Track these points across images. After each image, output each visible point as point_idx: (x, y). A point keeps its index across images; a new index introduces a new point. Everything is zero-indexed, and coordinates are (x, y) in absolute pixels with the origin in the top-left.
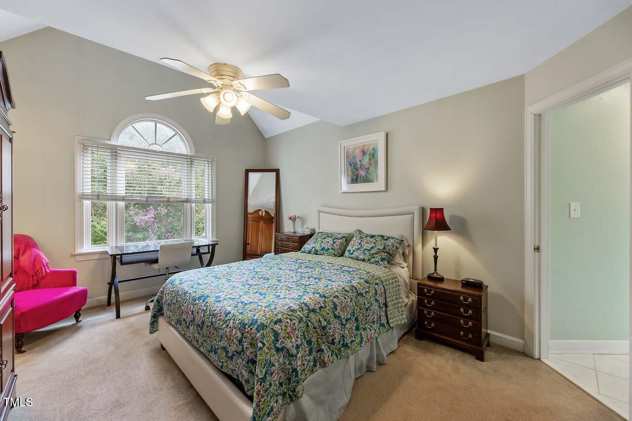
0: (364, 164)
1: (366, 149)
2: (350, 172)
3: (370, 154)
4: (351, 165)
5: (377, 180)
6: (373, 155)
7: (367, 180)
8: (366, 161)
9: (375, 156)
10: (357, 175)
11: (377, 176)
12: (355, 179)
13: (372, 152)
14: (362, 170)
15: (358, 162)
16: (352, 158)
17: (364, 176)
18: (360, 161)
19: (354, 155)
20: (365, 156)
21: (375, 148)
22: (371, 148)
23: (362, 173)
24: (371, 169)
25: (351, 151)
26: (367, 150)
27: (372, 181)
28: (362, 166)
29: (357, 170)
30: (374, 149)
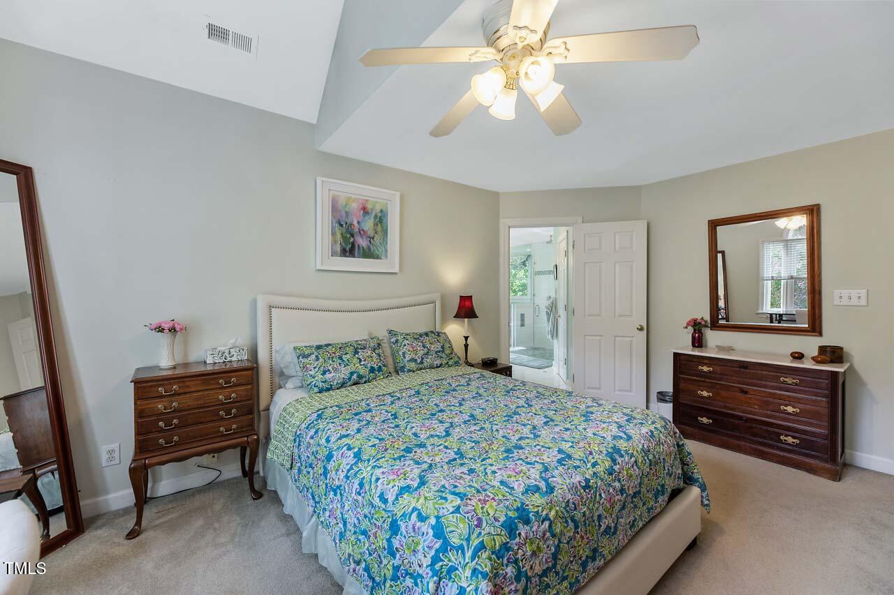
0: (366, 228)
1: (369, 206)
2: (339, 236)
3: (376, 216)
4: (341, 225)
5: (386, 257)
6: (381, 219)
7: (368, 254)
8: (368, 225)
9: (384, 221)
10: (353, 244)
11: (386, 251)
12: (349, 250)
13: (379, 215)
14: (362, 237)
15: (355, 223)
16: (343, 214)
17: (365, 247)
18: (358, 222)
19: (347, 210)
20: (366, 218)
21: (384, 210)
22: (378, 208)
23: (362, 242)
24: (377, 240)
25: (342, 202)
26: (372, 209)
27: (378, 257)
28: (362, 232)
29: (352, 235)
30: (381, 211)
